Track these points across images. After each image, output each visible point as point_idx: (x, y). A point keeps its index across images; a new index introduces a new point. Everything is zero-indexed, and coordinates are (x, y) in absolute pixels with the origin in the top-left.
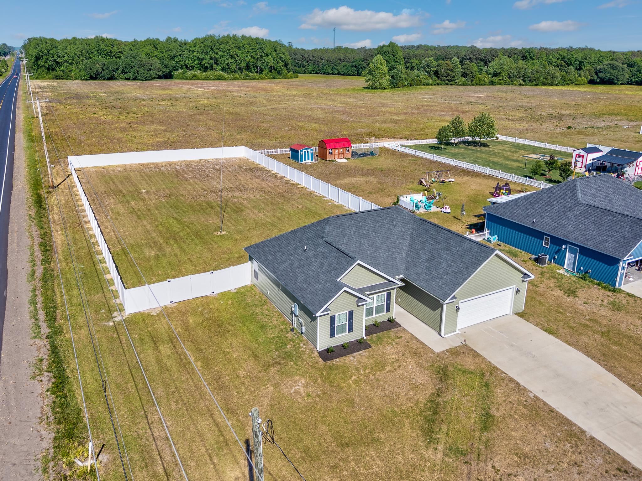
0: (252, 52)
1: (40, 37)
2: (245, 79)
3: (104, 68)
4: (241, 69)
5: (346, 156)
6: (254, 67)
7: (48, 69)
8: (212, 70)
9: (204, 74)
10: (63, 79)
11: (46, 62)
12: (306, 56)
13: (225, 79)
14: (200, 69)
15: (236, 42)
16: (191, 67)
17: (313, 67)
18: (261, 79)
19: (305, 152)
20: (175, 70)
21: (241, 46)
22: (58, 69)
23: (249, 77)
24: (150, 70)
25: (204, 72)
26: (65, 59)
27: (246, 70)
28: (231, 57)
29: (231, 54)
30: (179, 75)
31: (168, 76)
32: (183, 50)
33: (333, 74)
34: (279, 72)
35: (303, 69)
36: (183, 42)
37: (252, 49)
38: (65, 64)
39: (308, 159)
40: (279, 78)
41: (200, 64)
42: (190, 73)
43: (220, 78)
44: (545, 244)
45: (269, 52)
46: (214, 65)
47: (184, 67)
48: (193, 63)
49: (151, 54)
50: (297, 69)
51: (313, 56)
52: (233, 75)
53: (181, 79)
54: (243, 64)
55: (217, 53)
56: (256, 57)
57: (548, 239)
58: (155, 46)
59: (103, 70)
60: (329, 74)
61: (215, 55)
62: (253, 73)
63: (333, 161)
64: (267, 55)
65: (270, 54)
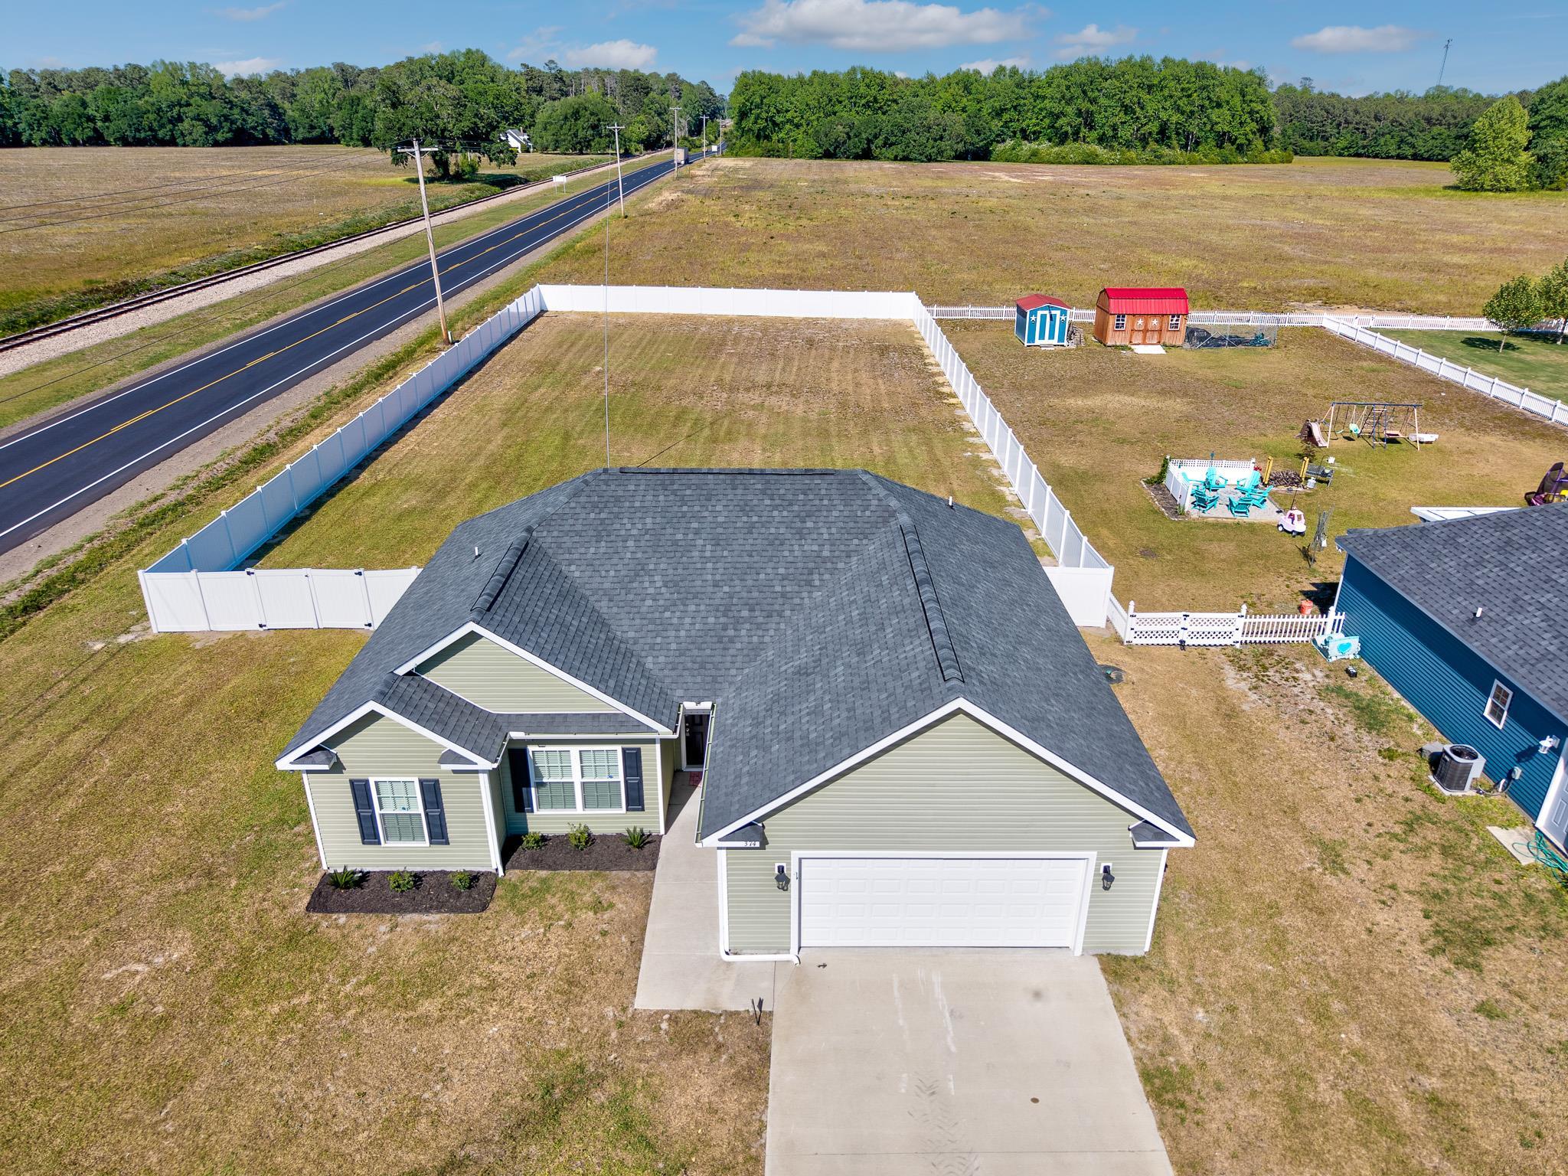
0: (1180, 98)
1: (754, 72)
2: (1149, 162)
3: (852, 134)
4: (1144, 140)
5: (1167, 338)
6: (1178, 134)
7: (758, 137)
8: (1075, 140)
9: (1057, 149)
10: (779, 157)
11: (756, 123)
12: (1337, 112)
13: (1101, 163)
14: (1050, 140)
15: (1146, 74)
16: (1034, 133)
17: (1350, 139)
18: (1191, 163)
19: (1043, 317)
20: (998, 142)
21: (1155, 82)
22: (775, 137)
23: (1159, 157)
24: (941, 138)
25: (1057, 145)
26: (789, 115)
27: (1157, 141)
28: (1127, 109)
29: (1127, 102)
30: (1004, 151)
31: (982, 154)
32: (1023, 95)
33: (1399, 157)
34: (1240, 148)
35: (1323, 144)
36: (1026, 76)
37: (1182, 90)
38: (788, 126)
39: (1051, 337)
40: (1237, 163)
41: (1053, 127)
42: (1027, 147)
43: (1089, 160)
44: (1492, 713)
45: (1224, 96)
46: (1084, 131)
47: (1018, 135)
48: (1038, 124)
49: (954, 104)
50: (1307, 144)
51: (1356, 112)
52: (1123, 153)
53: (1007, 160)
54: (1154, 127)
55: (1093, 101)
56: (1188, 109)
57: (1507, 695)
58: (966, 88)
59: (849, 138)
60: (1388, 157)
61: (1089, 105)
62: (1174, 148)
63: (1124, 348)
64: (1219, 105)
65: (1228, 103)
